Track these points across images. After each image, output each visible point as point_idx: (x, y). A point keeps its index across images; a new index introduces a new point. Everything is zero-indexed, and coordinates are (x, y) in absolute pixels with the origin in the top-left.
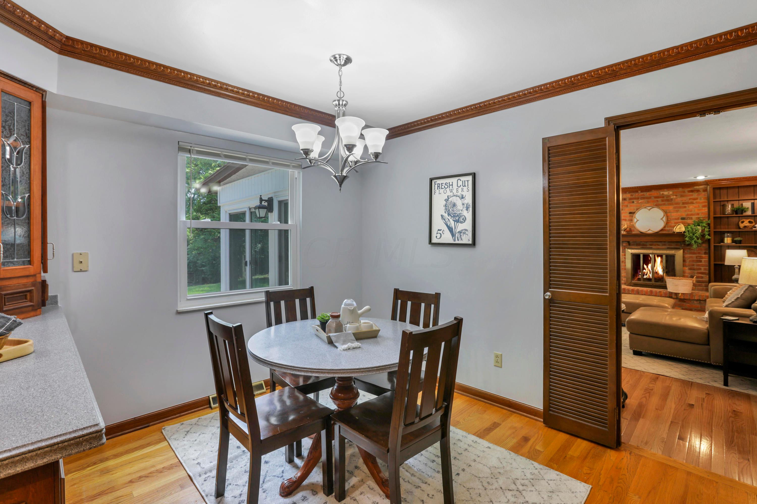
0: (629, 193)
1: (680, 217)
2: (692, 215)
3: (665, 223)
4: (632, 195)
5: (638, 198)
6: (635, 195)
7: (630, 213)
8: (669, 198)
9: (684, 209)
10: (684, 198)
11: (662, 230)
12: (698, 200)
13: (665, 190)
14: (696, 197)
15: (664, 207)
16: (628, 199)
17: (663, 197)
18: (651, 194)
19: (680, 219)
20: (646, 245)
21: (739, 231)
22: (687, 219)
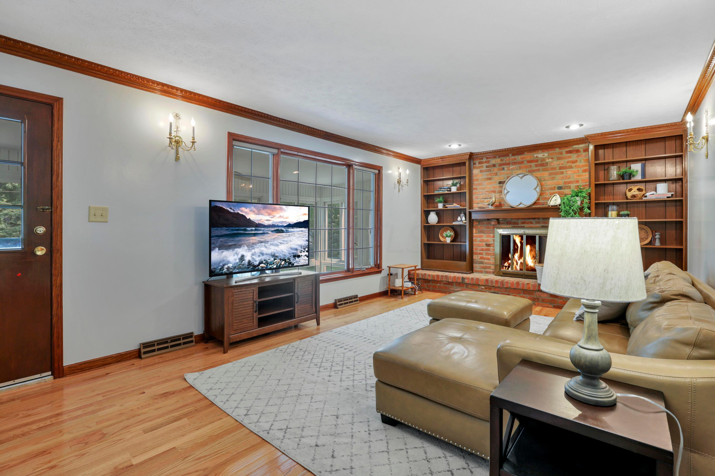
0: (499, 157)
1: (557, 186)
2: (570, 182)
3: (539, 194)
4: (502, 160)
5: (509, 164)
6: (506, 159)
7: (500, 183)
8: (544, 162)
9: (562, 175)
10: (561, 162)
11: (535, 203)
12: (578, 164)
13: (540, 151)
14: (576, 159)
15: (538, 174)
16: (497, 166)
17: (537, 161)
18: (524, 158)
19: (556, 188)
20: (518, 224)
21: (627, 202)
22: (565, 189)
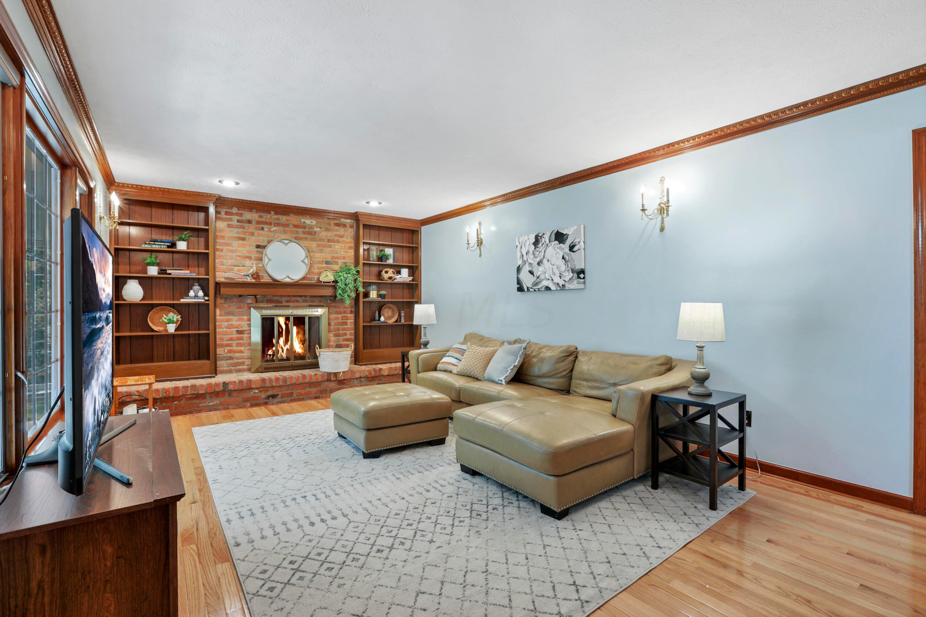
0: (256, 212)
1: (325, 260)
2: (337, 258)
3: (309, 267)
4: (261, 217)
5: (270, 224)
6: (266, 217)
7: (258, 247)
8: (312, 230)
9: (330, 249)
10: (330, 234)
11: (304, 278)
12: (344, 239)
13: (307, 216)
14: (343, 234)
15: (306, 243)
16: (254, 222)
17: (305, 228)
18: (289, 220)
19: (324, 263)
20: (281, 302)
22: (332, 264)
